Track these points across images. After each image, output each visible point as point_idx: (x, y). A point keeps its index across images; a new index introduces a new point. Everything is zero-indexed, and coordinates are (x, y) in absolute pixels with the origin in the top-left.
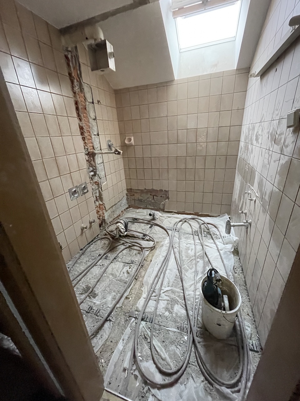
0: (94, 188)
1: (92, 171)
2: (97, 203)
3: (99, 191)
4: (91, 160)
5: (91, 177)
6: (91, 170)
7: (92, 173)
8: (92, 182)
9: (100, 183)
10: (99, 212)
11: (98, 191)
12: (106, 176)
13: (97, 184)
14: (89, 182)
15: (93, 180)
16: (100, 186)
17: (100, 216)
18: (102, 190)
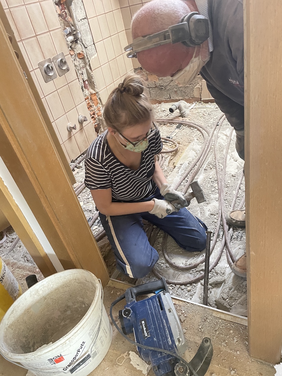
0: (77, 64)
1: (70, 34)
2: (87, 92)
3: (87, 70)
4: (66, 14)
5: (70, 45)
6: (68, 32)
7: (71, 38)
8: (72, 53)
9: (86, 56)
10: (91, 106)
11: (84, 71)
12: (94, 44)
13: (82, 57)
14: (69, 53)
15: (75, 50)
16: (87, 61)
17: (94, 114)
18: (91, 68)
